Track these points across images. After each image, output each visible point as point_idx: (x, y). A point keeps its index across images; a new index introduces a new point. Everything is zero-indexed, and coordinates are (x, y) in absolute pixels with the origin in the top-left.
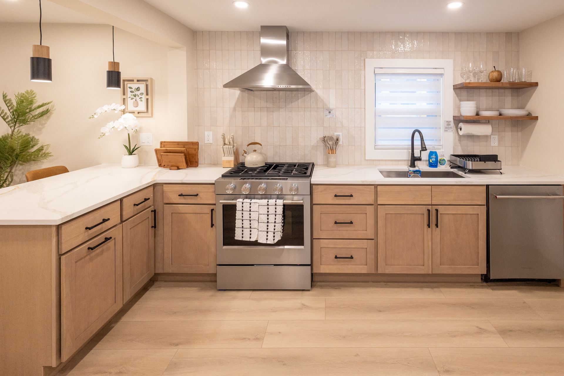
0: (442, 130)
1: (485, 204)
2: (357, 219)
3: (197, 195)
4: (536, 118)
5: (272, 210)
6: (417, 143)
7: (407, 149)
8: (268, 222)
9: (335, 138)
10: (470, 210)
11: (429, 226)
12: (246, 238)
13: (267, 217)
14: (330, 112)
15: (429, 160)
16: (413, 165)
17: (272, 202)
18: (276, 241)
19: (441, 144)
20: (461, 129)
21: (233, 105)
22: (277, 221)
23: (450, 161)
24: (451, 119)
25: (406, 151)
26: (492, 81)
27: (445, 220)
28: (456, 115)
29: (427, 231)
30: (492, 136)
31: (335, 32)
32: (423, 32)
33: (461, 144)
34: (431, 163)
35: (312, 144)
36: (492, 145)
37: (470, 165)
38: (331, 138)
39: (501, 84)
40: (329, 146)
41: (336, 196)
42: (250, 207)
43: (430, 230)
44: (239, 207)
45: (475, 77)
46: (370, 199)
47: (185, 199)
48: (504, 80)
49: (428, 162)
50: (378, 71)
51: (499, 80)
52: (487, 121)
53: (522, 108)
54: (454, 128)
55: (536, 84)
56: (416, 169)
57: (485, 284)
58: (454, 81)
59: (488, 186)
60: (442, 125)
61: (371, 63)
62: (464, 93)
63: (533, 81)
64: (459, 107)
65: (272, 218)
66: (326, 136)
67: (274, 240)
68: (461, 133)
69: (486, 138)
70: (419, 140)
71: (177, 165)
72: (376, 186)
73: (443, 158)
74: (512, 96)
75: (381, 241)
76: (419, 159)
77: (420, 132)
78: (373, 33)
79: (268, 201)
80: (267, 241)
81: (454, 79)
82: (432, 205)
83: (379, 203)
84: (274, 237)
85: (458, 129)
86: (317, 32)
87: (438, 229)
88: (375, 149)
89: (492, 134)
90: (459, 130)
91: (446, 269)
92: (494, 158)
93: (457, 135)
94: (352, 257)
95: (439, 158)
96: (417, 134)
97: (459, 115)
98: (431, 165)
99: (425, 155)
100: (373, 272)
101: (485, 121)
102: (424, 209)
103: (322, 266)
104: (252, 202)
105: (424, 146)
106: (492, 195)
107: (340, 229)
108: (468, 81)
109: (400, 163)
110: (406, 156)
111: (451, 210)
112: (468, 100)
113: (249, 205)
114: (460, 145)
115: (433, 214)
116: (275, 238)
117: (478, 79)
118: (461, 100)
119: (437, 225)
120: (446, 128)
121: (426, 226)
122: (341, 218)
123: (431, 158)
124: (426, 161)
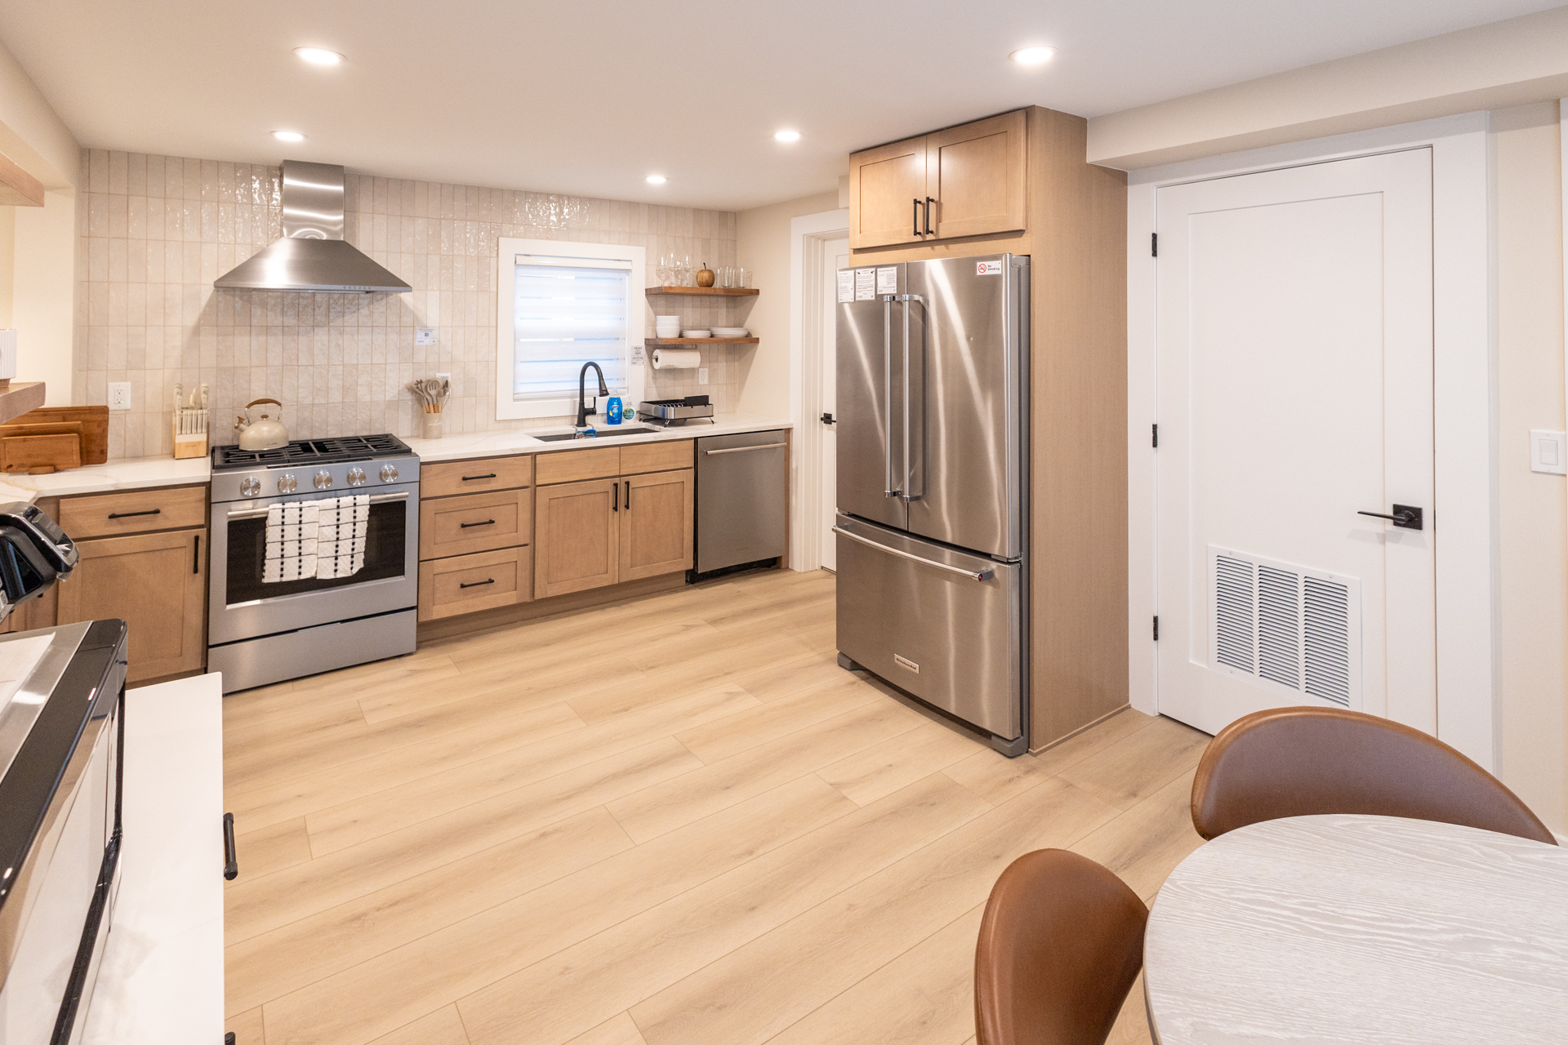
0: (628, 361)
1: (693, 465)
2: (502, 515)
3: (157, 512)
4: (757, 340)
5: (346, 516)
6: (592, 385)
7: (572, 397)
8: (338, 539)
9: (442, 383)
10: (673, 477)
11: (615, 509)
12: (291, 575)
13: (336, 530)
14: (426, 335)
15: (608, 413)
16: (582, 422)
17: (347, 500)
18: (355, 571)
19: (626, 385)
20: (657, 360)
21: (191, 320)
22: (357, 533)
23: (640, 413)
24: (642, 344)
25: (569, 400)
26: (701, 285)
27: (639, 497)
28: (651, 336)
29: (613, 518)
30: (700, 370)
31: (441, 184)
32: (600, 199)
33: (655, 383)
34: (612, 417)
35: (387, 399)
36: (701, 383)
37: (672, 412)
38: (433, 383)
39: (713, 291)
40: (429, 398)
41: (465, 479)
42: (301, 516)
43: (616, 514)
44: (274, 519)
45: (676, 276)
46: (524, 478)
47: (122, 524)
48: (717, 284)
49: (606, 417)
50: (520, 260)
51: (710, 284)
52: (694, 345)
53: (739, 325)
54: (646, 358)
55: (757, 292)
56: (588, 428)
57: (691, 585)
58: (646, 282)
59: (696, 439)
60: (628, 354)
61: (509, 246)
62: (661, 301)
63: (754, 287)
64: (654, 325)
65: (346, 531)
66: (423, 380)
67: (352, 568)
68: (657, 366)
69: (692, 371)
70: (595, 380)
71: (51, 462)
72: (534, 455)
73: (629, 408)
74: (727, 307)
75: (540, 545)
76: (593, 412)
77: (596, 366)
78: (514, 193)
79: (338, 501)
80: (335, 575)
81: (647, 278)
82: (620, 476)
83: (538, 483)
84: (352, 563)
85: (652, 358)
86: (402, 180)
87: (629, 512)
88: (515, 400)
89: (700, 367)
90: (654, 361)
91: (640, 573)
92: (703, 401)
93: (650, 369)
94: (491, 581)
95: (624, 408)
96: (591, 370)
97: (654, 337)
98: (611, 420)
99: (602, 405)
100: (528, 599)
101: (690, 347)
102: (608, 485)
103: (436, 608)
104: (303, 505)
105: (603, 389)
106: (701, 451)
107: (470, 535)
108: (666, 284)
109: (558, 422)
110: (570, 408)
111: (647, 481)
112: (667, 314)
113: (298, 513)
114: (654, 385)
115: (623, 488)
116: (354, 565)
117: (682, 280)
118: (656, 314)
119: (627, 507)
120: (634, 358)
121: (611, 510)
122: (471, 517)
123: (612, 409)
124: (602, 414)
